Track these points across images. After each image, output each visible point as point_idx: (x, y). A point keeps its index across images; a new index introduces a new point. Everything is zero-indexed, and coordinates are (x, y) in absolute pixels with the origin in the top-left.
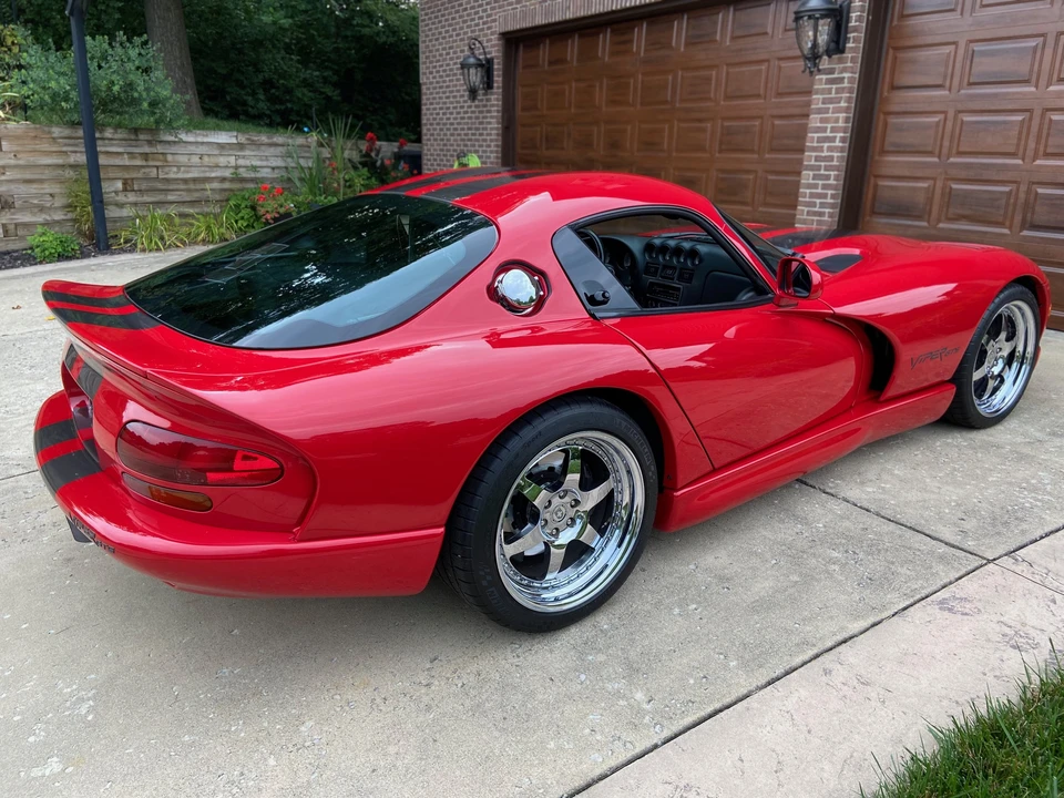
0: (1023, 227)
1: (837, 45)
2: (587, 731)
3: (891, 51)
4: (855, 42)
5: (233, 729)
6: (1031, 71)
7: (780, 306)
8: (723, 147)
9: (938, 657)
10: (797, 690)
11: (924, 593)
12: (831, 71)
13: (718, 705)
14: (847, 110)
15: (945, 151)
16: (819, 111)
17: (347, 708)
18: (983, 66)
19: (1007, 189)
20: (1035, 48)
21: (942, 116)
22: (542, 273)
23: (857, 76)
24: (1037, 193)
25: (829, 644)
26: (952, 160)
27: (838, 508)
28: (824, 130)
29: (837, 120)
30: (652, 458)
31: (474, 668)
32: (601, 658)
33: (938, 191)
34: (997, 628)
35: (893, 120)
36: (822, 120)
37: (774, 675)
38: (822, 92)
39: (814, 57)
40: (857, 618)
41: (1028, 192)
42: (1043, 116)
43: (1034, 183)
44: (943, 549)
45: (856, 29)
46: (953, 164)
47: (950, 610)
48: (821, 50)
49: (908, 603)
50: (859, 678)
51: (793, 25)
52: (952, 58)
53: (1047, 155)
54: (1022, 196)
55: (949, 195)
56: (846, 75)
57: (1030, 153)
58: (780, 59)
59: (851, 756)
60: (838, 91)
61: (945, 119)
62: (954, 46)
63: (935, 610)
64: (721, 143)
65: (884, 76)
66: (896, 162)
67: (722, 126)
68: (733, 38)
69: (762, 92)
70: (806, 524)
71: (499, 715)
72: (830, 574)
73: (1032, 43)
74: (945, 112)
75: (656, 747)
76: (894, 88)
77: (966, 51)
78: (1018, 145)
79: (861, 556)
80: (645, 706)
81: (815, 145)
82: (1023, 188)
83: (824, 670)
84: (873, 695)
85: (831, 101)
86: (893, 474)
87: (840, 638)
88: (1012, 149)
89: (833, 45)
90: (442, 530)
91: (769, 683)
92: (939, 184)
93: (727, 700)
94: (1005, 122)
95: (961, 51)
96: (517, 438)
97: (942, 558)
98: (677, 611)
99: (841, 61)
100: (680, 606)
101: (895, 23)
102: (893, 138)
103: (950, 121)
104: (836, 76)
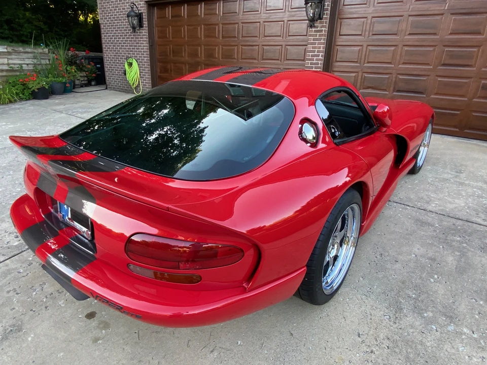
0: (394, 91)
1: (320, 16)
3: (339, 20)
4: (327, 16)
6: (398, 30)
8: (264, 58)
12: (317, 27)
14: (323, 44)
15: (362, 61)
16: (312, 44)
18: (379, 27)
19: (387, 76)
21: (361, 47)
23: (327, 29)
24: (400, 78)
26: (365, 65)
28: (314, 52)
29: (320, 48)
33: (360, 77)
35: (340, 48)
36: (313, 48)
38: (313, 36)
39: (312, 20)
41: (396, 77)
42: (402, 48)
43: (398, 74)
45: (327, 10)
46: (365, 67)
48: (316, 18)
51: (305, 6)
52: (365, 23)
53: (404, 63)
54: (394, 79)
55: (364, 79)
56: (323, 29)
57: (397, 62)
60: (320, 35)
62: (365, 19)
65: (336, 30)
66: (342, 65)
72: (467, 249)
73: (398, 19)
76: (340, 35)
77: (371, 21)
78: (392, 59)
81: (310, 58)
82: (394, 76)
85: (317, 40)
88: (390, 61)
92: (360, 74)
94: (387, 50)
95: (369, 21)
99: (321, 23)
101: (340, 8)
102: (340, 56)
103: (364, 49)
104: (319, 29)
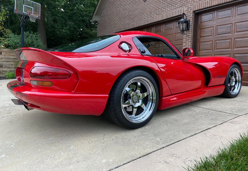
1: (188, 29)
2: (145, 145)
3: (199, 30)
4: (191, 28)
5: (52, 148)
6: (230, 31)
7: (184, 60)
8: (164, 52)
9: (232, 131)
10: (198, 137)
11: (226, 121)
12: (187, 34)
13: (179, 140)
14: (191, 41)
15: (213, 49)
16: (185, 42)
17: (82, 144)
18: (220, 31)
19: (228, 56)
20: (231, 26)
21: (212, 42)
22: (130, 45)
23: (192, 35)
24: (235, 56)
25: (205, 129)
27: (202, 109)
29: (189, 44)
30: (157, 87)
31: (115, 136)
32: (148, 133)
34: (245, 126)
35: (201, 43)
36: (185, 44)
37: (192, 135)
38: (185, 38)
39: (183, 31)
40: (210, 125)
41: (233, 56)
42: (234, 40)
43: (234, 54)
44: (228, 114)
45: (191, 25)
46: (215, 51)
47: (233, 123)
48: (184, 29)
49: (222, 122)
50: (214, 135)
52: (213, 30)
53: (236, 48)
56: (190, 35)
57: (232, 47)
58: (175, 33)
59: (215, 148)
60: (188, 38)
61: (213, 42)
62: (213, 27)
63: (230, 123)
64: (163, 52)
65: (198, 35)
66: (203, 52)
67: (163, 48)
68: (165, 30)
69: (172, 40)
70: (194, 111)
71: (122, 143)
72: (202, 119)
73: (230, 25)
74: (212, 41)
75: (164, 147)
76: (200, 37)
77: (216, 28)
78: (230, 46)
79: (209, 116)
80: (160, 141)
83: (204, 134)
84: (218, 137)
85: (187, 40)
86: (213, 104)
87: (207, 128)
88: (228, 47)
89: (186, 29)
90: (108, 95)
91: (191, 136)
93: (181, 139)
94: (226, 42)
95: (215, 28)
96: (126, 75)
97: (228, 116)
98: (165, 125)
99: (188, 32)
100: (166, 125)
101: (200, 24)
102: (201, 47)
103: (214, 43)
104: (188, 35)
